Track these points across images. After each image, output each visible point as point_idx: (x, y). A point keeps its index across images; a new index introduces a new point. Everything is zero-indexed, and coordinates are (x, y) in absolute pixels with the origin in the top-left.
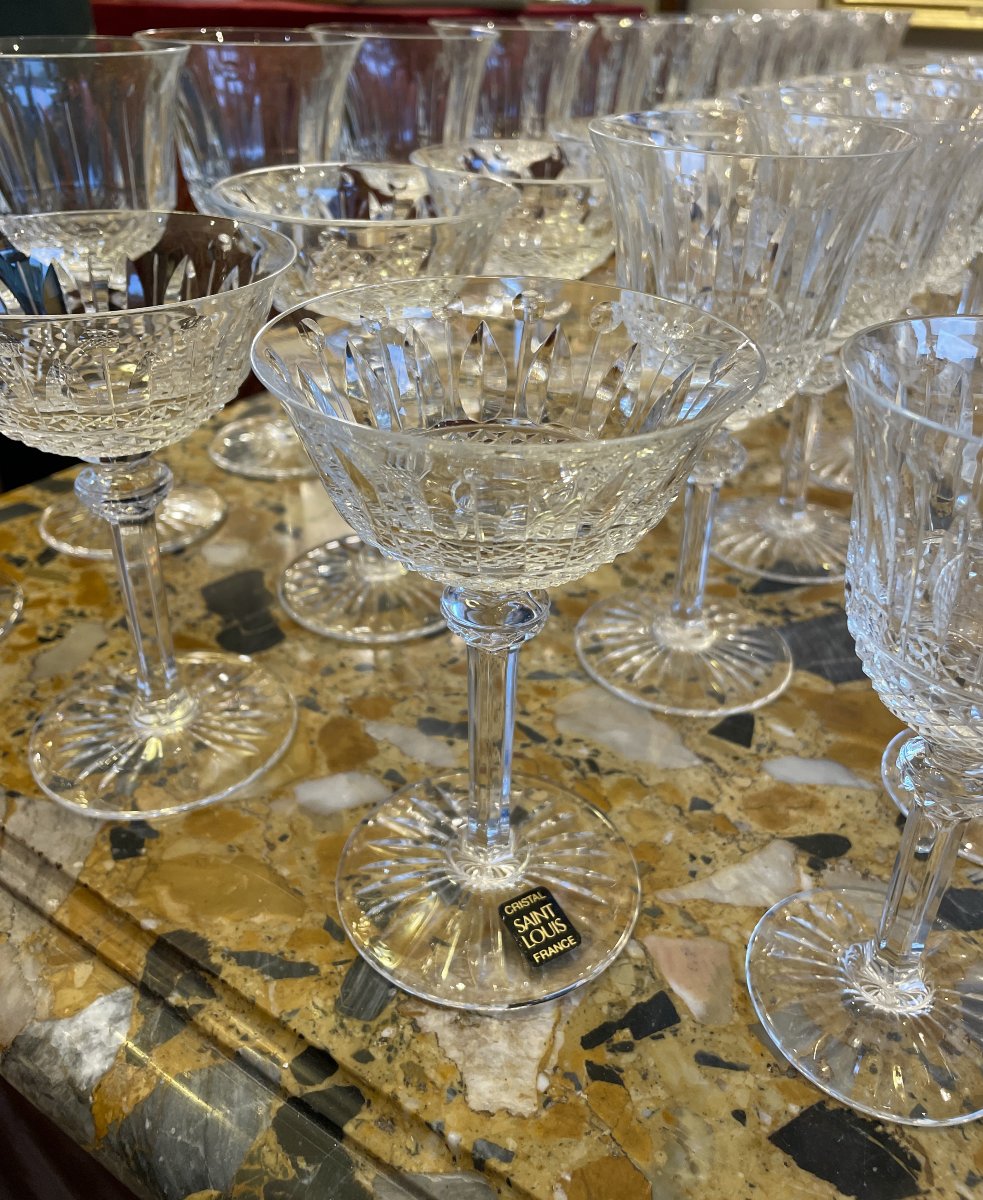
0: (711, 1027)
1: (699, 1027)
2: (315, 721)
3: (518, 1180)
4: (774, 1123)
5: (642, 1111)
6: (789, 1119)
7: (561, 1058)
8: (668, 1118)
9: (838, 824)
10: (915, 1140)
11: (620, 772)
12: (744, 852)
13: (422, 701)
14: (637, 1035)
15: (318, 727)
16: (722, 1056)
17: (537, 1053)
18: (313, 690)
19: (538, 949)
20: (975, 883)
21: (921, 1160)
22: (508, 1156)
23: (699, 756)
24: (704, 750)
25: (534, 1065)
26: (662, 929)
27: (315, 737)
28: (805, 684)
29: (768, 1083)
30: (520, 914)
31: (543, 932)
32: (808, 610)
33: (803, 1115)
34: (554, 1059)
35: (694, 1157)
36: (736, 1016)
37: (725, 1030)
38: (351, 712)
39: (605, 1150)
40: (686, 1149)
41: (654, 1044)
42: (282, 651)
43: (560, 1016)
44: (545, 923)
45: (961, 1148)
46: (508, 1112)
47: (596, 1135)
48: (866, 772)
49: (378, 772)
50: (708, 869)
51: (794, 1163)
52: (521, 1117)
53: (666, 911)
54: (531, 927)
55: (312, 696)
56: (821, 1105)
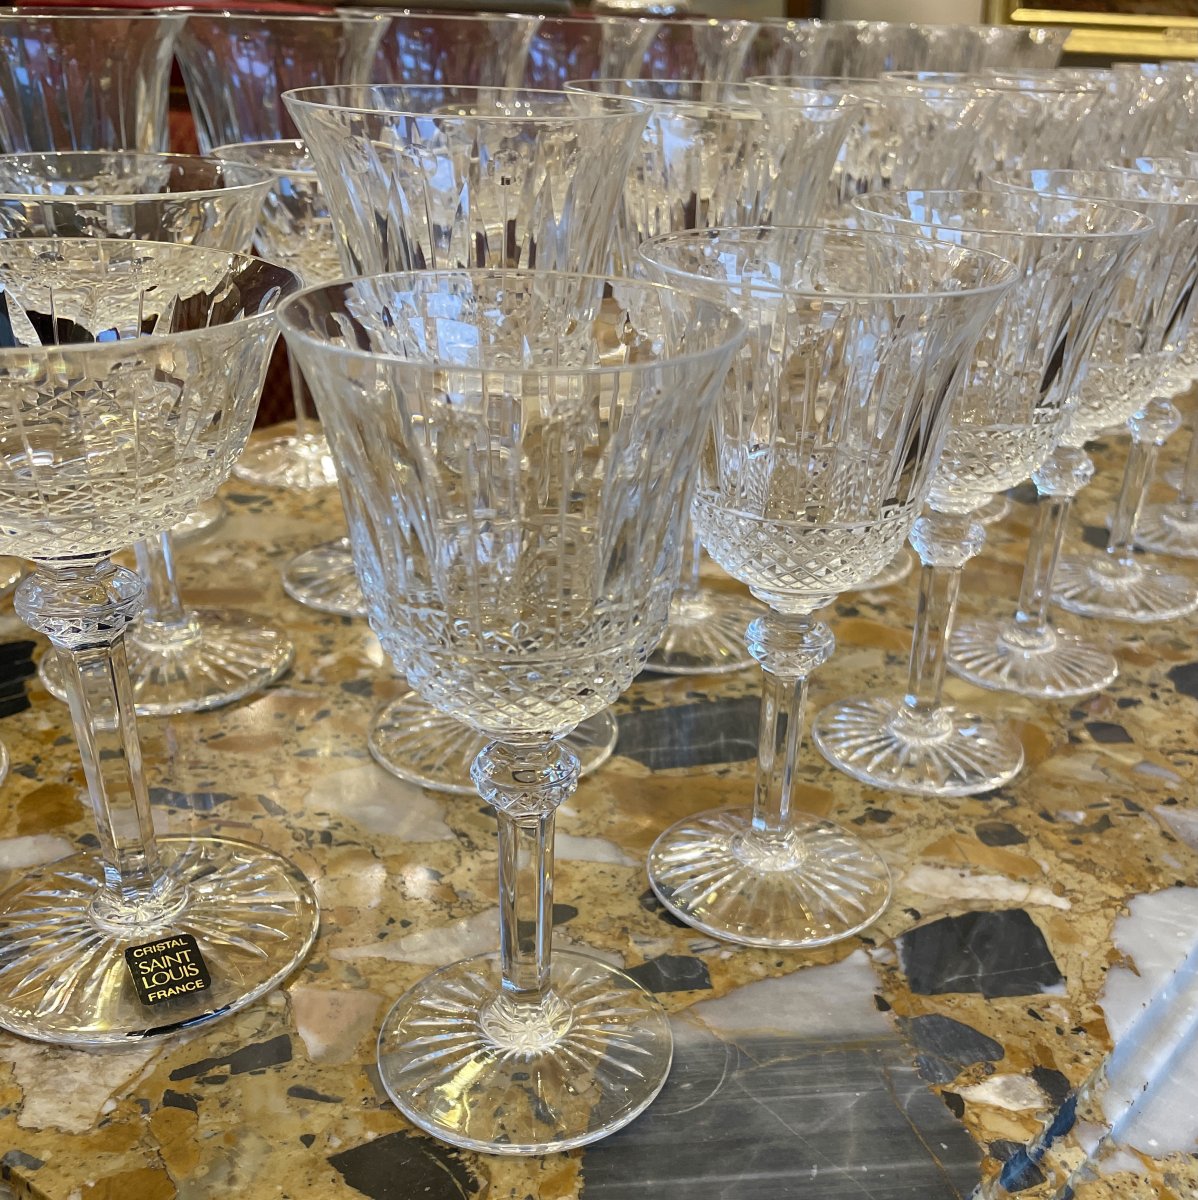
0: (321, 1066)
1: (308, 1065)
2: (24, 787)
3: (36, 1185)
4: (341, 1146)
5: (204, 1132)
6: (360, 1143)
7: (140, 1087)
8: (228, 1138)
9: (574, 895)
10: (487, 1167)
11: (355, 843)
12: (452, 917)
13: (160, 772)
14: (234, 1071)
15: (24, 793)
16: (320, 1091)
17: (117, 1082)
18: (37, 759)
19: (157, 989)
20: (694, 951)
21: (482, 1182)
22: (36, 1165)
23: (454, 831)
24: (463, 827)
25: (107, 1092)
26: (318, 982)
27: (17, 801)
28: (618, 769)
29: (356, 1113)
30: (149, 958)
31: (170, 975)
32: (666, 700)
33: (376, 1141)
34: (133, 1087)
35: (237, 1171)
36: (356, 1057)
37: (335, 1069)
38: (70, 780)
39: (144, 1164)
40: (233, 1164)
41: (250, 1078)
42: (19, 720)
43: (160, 1052)
44: (175, 967)
45: (533, 1175)
46: (57, 1130)
47: (141, 1151)
48: (636, 851)
49: (73, 836)
50: (404, 931)
51: (343, 1180)
52: (70, 1134)
53: (332, 966)
54: (157, 969)
55: (33, 763)
56: (401, 1134)
